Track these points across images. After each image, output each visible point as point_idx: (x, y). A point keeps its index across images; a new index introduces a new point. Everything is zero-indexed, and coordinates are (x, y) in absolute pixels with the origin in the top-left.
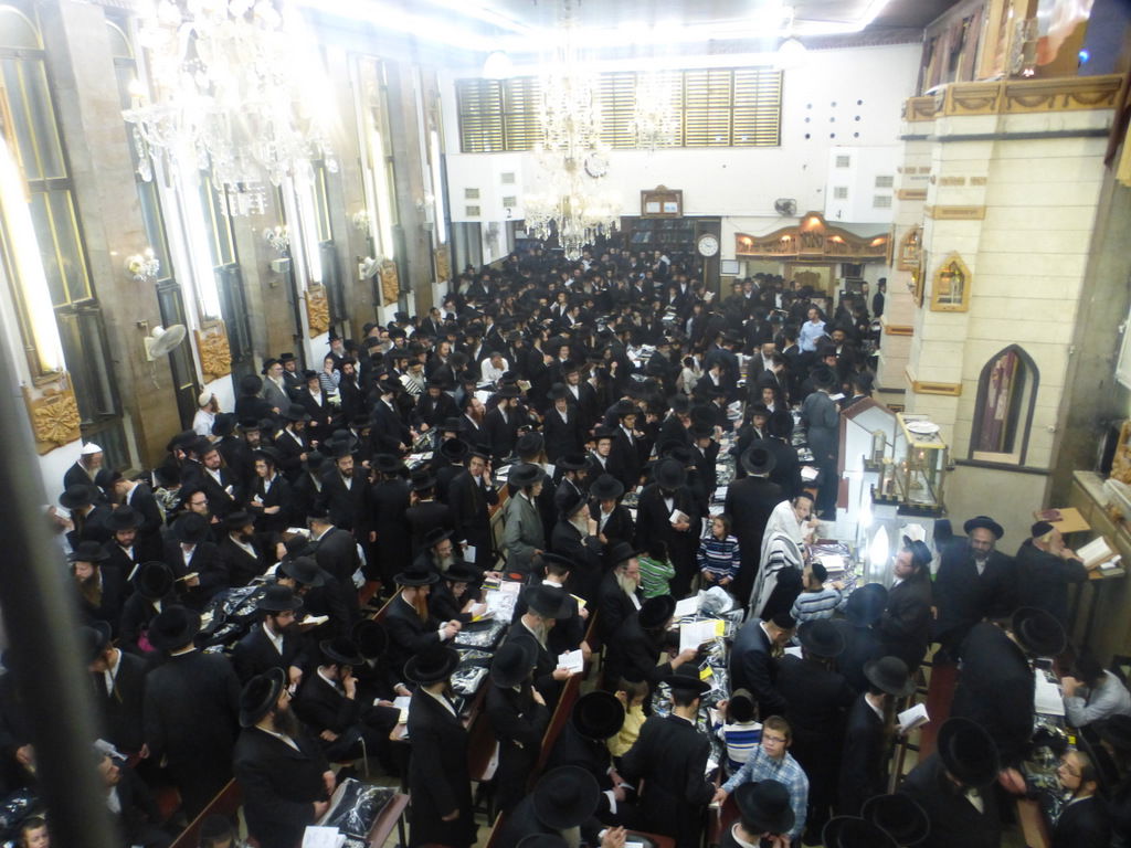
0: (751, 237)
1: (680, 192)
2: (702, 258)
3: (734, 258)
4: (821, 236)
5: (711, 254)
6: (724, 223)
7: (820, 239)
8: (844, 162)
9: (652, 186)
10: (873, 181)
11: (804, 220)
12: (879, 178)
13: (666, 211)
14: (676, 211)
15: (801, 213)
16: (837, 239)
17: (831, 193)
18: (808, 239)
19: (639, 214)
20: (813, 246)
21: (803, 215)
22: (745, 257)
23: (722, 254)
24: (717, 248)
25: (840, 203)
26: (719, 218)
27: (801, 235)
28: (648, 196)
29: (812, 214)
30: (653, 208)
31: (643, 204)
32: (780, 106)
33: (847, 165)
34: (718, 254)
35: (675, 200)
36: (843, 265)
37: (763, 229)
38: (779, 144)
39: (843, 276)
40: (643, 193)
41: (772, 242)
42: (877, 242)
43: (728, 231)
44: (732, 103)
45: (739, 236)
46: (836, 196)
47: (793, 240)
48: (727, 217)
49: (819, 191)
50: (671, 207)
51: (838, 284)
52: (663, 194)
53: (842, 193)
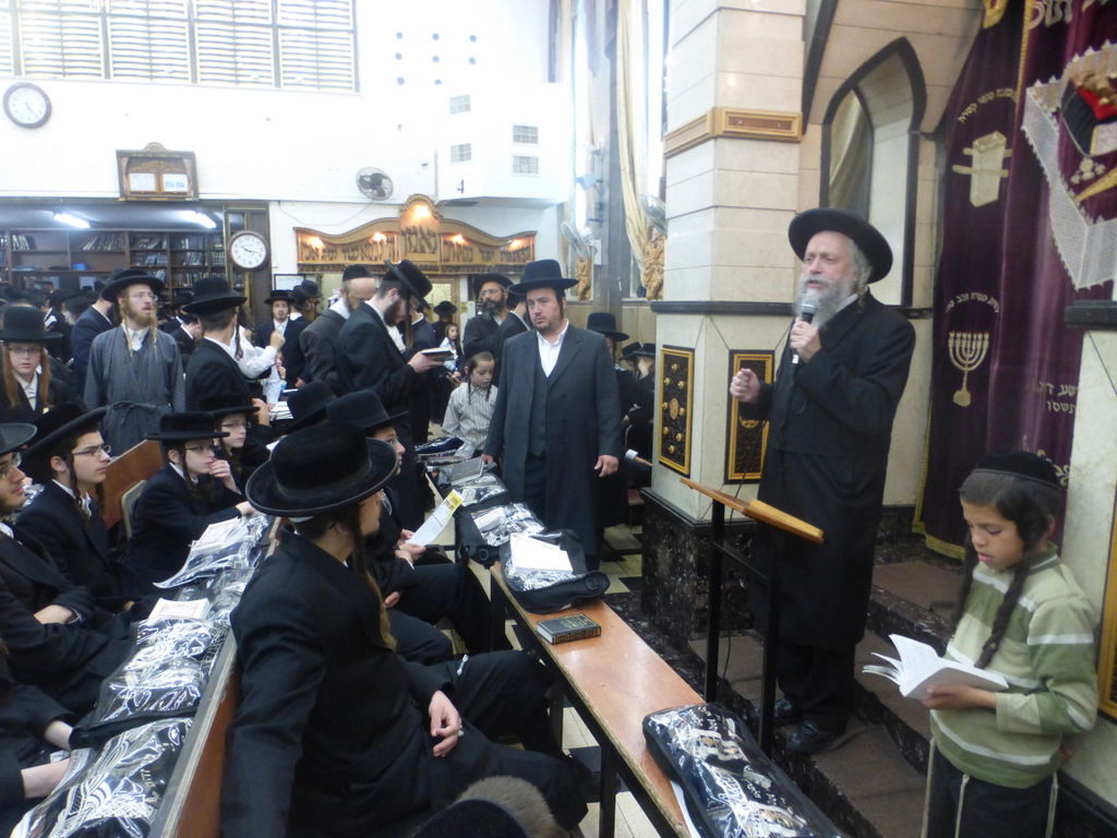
0: (323, 236)
1: (191, 156)
2: (238, 270)
3: (295, 271)
4: (434, 236)
5: (255, 264)
6: (274, 211)
7: (432, 241)
8: (462, 105)
9: (137, 145)
10: (510, 134)
11: (404, 208)
12: (517, 128)
13: (167, 189)
14: (185, 189)
15: (400, 195)
16: (458, 239)
17: (445, 157)
18: (413, 238)
19: (117, 195)
20: (423, 251)
21: (402, 200)
22: (314, 267)
23: (274, 264)
24: (264, 254)
25: (463, 170)
26: (265, 204)
27: (403, 234)
28: (131, 162)
29: (418, 199)
30: (142, 182)
31: (124, 173)
32: (354, 32)
33: (468, 108)
34: (266, 265)
35: (182, 171)
36: (470, 277)
37: (339, 223)
38: (357, 89)
39: (470, 298)
40: (120, 155)
41: (356, 242)
42: (516, 245)
43: (281, 225)
44: (274, 18)
45: (301, 232)
46: (453, 159)
47: (391, 241)
48: (279, 201)
49: (424, 165)
50: (175, 183)
51: (465, 309)
52: (158, 159)
53: (463, 153)
